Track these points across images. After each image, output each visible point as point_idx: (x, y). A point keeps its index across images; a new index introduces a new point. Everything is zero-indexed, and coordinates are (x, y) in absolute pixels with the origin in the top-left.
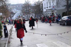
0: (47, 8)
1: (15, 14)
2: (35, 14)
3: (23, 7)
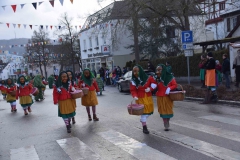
0: (91, 50)
1: (6, 64)
2: (62, 65)
3: (29, 49)
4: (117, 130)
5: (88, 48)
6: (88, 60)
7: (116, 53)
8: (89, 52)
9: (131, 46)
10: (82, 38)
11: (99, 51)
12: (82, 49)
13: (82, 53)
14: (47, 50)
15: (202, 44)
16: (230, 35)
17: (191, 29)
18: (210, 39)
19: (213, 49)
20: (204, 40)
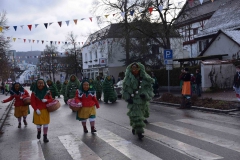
0: (91, 62)
1: (23, 71)
2: (67, 73)
3: (41, 59)
5: (89, 60)
6: (88, 70)
7: (112, 65)
8: (89, 64)
9: (123, 60)
10: (85, 52)
11: (98, 63)
12: (84, 61)
13: (84, 64)
14: (56, 61)
15: (180, 60)
16: (201, 55)
17: (172, 47)
18: (186, 57)
19: (188, 65)
20: (181, 57)
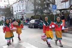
0: (18, 11)
2: (6, 16)
4: (27, 42)
5: (16, 10)
6: (16, 15)
7: (27, 13)
9: (33, 10)
10: (14, 6)
11: (21, 12)
12: (14, 10)
13: (14, 12)
15: (60, 10)
16: (70, 7)
17: (56, 4)
18: (63, 8)
19: (64, 12)
